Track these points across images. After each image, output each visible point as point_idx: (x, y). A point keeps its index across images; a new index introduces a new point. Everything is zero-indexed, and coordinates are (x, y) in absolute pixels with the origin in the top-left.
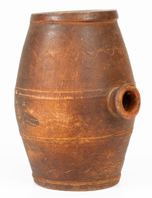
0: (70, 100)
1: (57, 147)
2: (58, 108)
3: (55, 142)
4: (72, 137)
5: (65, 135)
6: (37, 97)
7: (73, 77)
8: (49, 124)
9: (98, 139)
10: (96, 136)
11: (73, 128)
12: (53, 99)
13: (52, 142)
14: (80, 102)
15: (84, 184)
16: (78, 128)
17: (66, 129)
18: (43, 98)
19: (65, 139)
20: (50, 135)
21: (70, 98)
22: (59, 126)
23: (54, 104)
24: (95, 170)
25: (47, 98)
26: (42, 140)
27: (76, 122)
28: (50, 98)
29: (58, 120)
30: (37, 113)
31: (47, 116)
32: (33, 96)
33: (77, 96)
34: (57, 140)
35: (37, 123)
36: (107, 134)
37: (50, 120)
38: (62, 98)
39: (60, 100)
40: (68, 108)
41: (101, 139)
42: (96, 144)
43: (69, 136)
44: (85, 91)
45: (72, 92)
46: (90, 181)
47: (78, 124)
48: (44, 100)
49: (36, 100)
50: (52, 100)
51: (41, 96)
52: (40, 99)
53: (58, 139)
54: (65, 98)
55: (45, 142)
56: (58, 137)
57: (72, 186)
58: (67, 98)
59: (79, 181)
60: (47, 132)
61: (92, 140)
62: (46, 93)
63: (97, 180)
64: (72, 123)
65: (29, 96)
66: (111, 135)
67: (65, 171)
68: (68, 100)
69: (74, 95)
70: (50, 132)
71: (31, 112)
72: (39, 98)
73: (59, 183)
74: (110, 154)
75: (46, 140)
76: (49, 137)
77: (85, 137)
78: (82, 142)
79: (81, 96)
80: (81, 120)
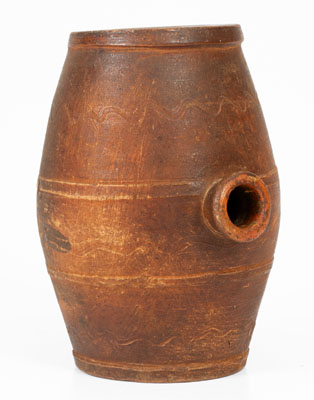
0: (127, 201)
1: (105, 294)
2: (104, 216)
3: (101, 285)
4: (131, 274)
5: (119, 269)
6: (66, 195)
7: (134, 156)
8: (88, 248)
9: (183, 281)
10: (180, 274)
11: (132, 257)
12: (94, 198)
13: (95, 284)
14: (146, 206)
15: (160, 368)
16: (143, 257)
17: (119, 258)
18: (76, 196)
19: (118, 278)
20: (90, 270)
21: (126, 197)
22: (106, 253)
23: (95, 209)
24: (181, 341)
25: (83, 197)
26: (78, 279)
27: (138, 245)
28: (89, 198)
29: (104, 241)
30: (67, 226)
31: (84, 233)
32: (60, 193)
33: (141, 193)
34: (103, 280)
35: (67, 246)
36: (203, 272)
37: (89, 240)
38: (111, 198)
39: (107, 201)
40: (123, 217)
41: (190, 280)
42: (180, 289)
43: (127, 272)
44: (155, 184)
45: (131, 186)
46: (173, 364)
47: (142, 250)
48: (79, 201)
49: (65, 200)
50: (92, 201)
51: (73, 193)
52: (72, 200)
53: (106, 278)
54: (117, 198)
55: (83, 283)
56: (105, 275)
57: (136, 373)
58: (121, 197)
59: (149, 363)
60: (85, 264)
61: (171, 281)
62: (83, 188)
63: (187, 363)
64: (129, 247)
65: (54, 192)
66: (211, 274)
67: (121, 342)
68: (122, 201)
69: (134, 192)
70: (90, 263)
71: (58, 223)
72: (70, 196)
73: (111, 365)
74: (212, 311)
75: (85, 279)
76: (89, 274)
77: (156, 275)
78: (151, 286)
79: (148, 193)
80: (148, 241)
